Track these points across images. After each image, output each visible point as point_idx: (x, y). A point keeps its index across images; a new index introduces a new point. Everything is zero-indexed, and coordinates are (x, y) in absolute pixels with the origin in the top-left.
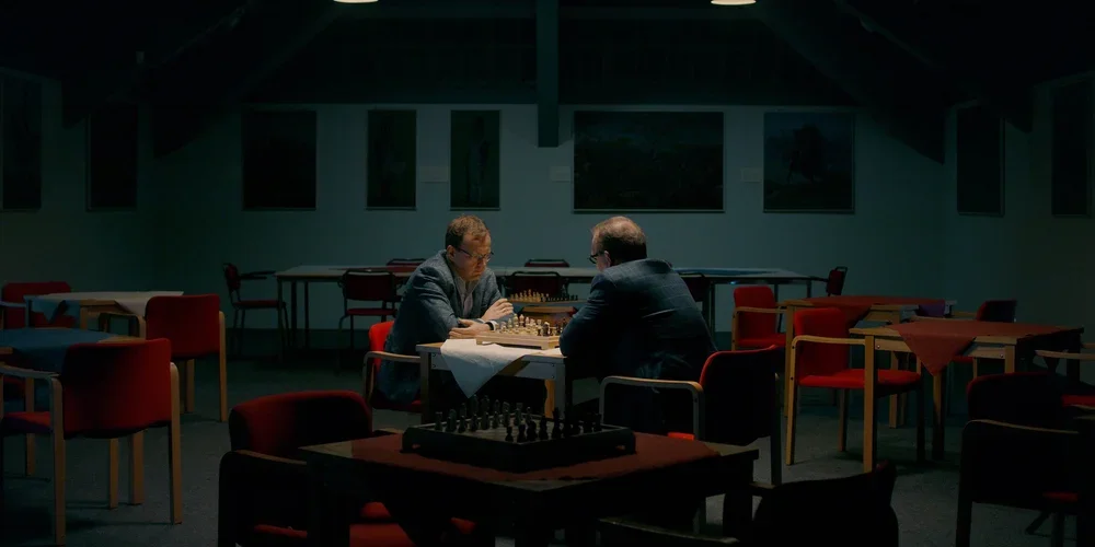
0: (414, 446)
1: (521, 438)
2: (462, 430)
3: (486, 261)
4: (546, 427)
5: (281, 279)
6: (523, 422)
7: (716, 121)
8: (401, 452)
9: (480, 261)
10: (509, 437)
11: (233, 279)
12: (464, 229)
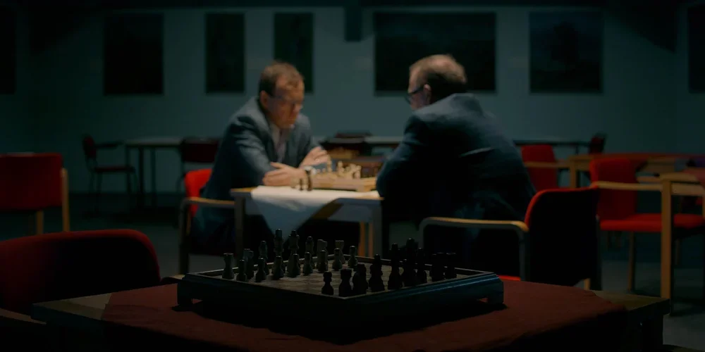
0: (195, 301)
1: (344, 288)
2: (260, 277)
3: (298, 108)
4: (381, 274)
5: (129, 147)
6: (346, 266)
7: (490, 20)
8: (175, 309)
9: (293, 106)
10: (327, 289)
11: (90, 148)
12: (276, 77)
